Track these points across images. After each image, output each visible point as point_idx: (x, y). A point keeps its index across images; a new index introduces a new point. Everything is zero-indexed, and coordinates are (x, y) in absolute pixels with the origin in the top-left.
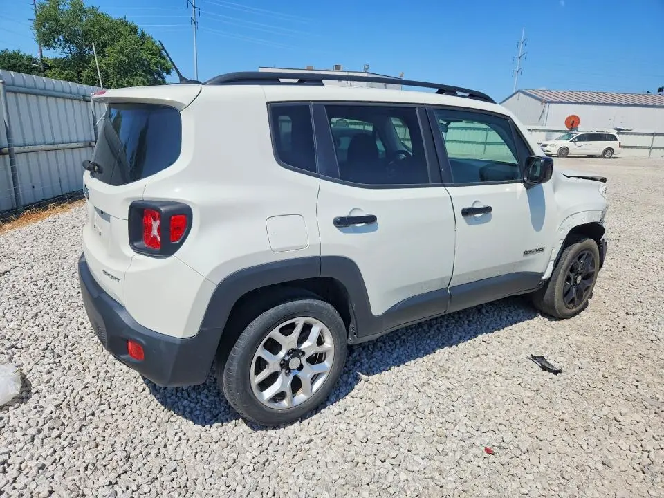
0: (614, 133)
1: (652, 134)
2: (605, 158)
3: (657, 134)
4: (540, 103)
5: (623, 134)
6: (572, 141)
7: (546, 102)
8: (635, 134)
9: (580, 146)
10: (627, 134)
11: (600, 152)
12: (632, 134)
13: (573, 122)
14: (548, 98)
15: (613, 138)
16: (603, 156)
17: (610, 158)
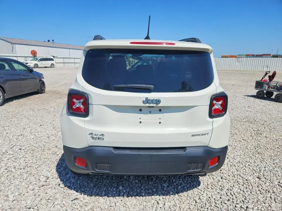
0: (52, 58)
1: (63, 58)
2: (52, 67)
3: (65, 58)
4: (10, 44)
5: (55, 58)
6: (38, 61)
7: (13, 44)
8: (59, 58)
9: (42, 63)
10: (56, 58)
11: (49, 65)
12: (58, 58)
13: (34, 53)
14: (14, 42)
15: (52, 60)
16: (51, 67)
17: (53, 67)
